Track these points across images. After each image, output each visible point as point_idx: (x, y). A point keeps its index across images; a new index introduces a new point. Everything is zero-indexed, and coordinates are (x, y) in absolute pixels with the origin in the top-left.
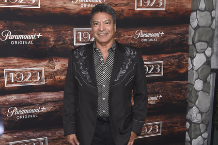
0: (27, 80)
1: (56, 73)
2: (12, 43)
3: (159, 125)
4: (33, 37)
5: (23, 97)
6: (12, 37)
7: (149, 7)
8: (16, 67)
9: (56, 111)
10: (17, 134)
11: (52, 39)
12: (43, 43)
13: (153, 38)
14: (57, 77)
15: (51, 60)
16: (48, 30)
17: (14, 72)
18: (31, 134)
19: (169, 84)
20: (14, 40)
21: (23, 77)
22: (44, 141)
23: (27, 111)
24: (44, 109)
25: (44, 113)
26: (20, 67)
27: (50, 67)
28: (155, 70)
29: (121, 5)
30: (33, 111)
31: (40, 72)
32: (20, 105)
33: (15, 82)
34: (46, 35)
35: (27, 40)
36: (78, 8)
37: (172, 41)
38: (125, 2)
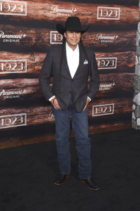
0: (13, 69)
1: (36, 64)
2: (4, 41)
3: (112, 106)
4: (20, 37)
5: (10, 82)
6: (4, 37)
7: (107, 17)
8: (6, 59)
9: (34, 93)
10: (4, 110)
11: (34, 39)
12: (27, 42)
13: (110, 40)
14: (36, 67)
15: (32, 54)
16: (31, 31)
17: (4, 63)
18: (14, 110)
19: (121, 75)
20: (6, 38)
21: (10, 67)
22: (24, 116)
23: (12, 93)
24: (25, 92)
25: (25, 95)
26: (8, 59)
27: (32, 60)
28: (111, 64)
29: (87, 15)
30: (16, 93)
31: (24, 63)
32: (7, 88)
33: (5, 70)
34: (30, 35)
35: (15, 39)
36: (55, 16)
37: (124, 42)
38: (90, 13)
